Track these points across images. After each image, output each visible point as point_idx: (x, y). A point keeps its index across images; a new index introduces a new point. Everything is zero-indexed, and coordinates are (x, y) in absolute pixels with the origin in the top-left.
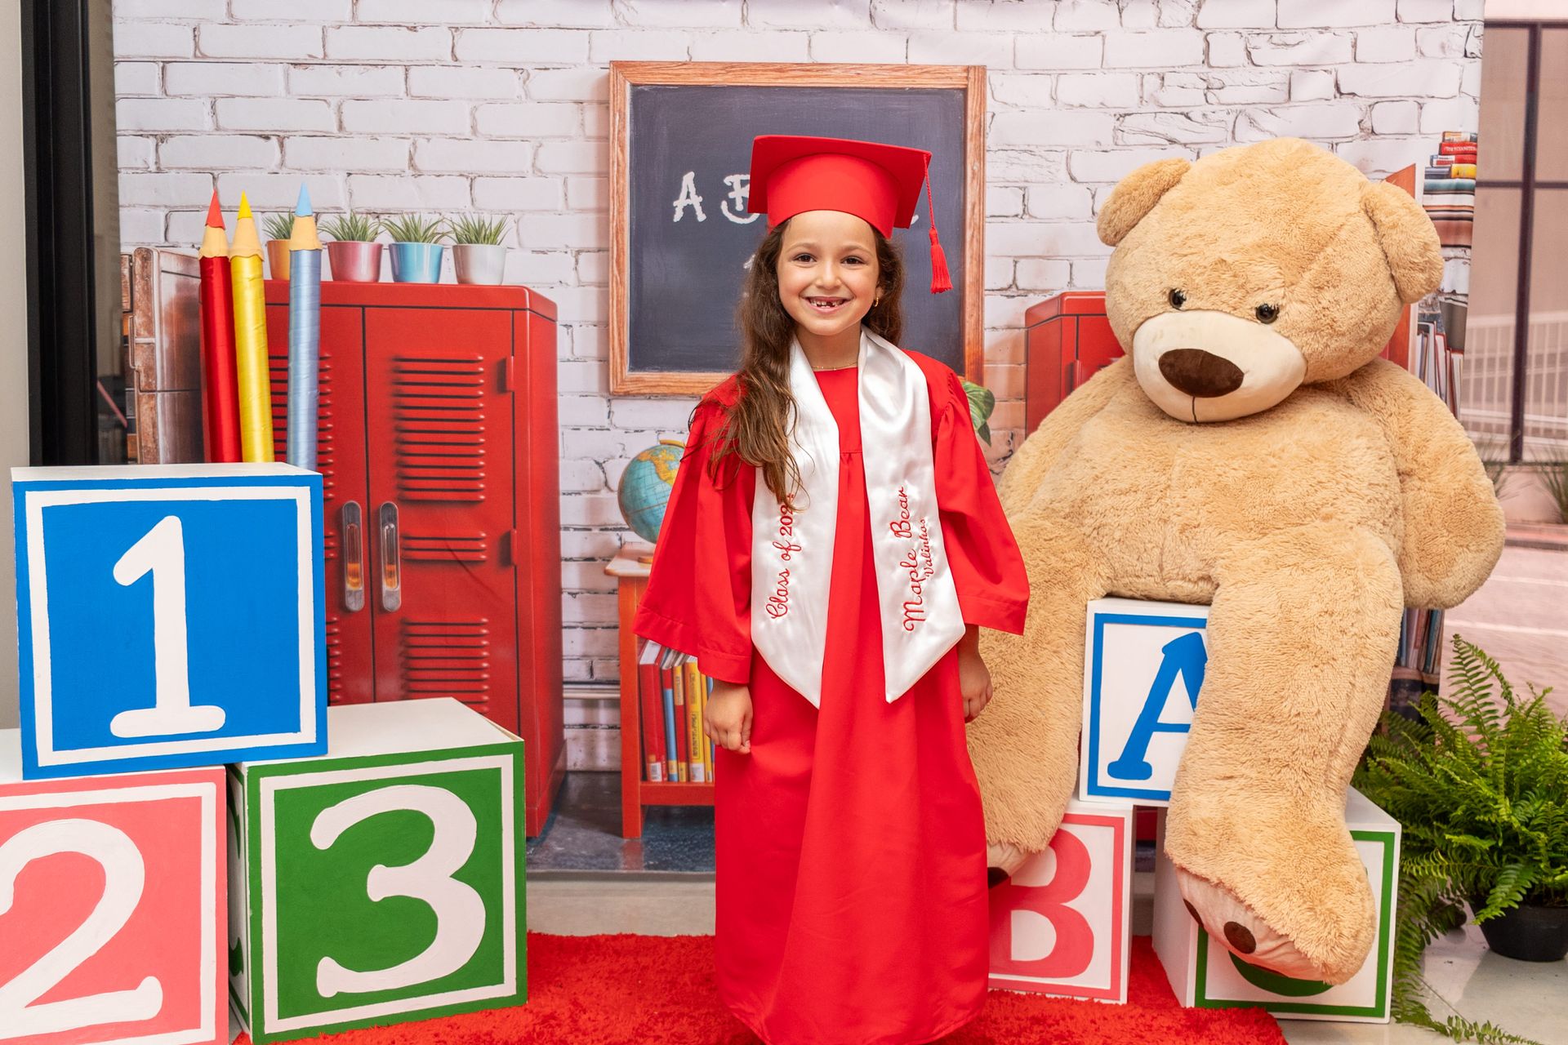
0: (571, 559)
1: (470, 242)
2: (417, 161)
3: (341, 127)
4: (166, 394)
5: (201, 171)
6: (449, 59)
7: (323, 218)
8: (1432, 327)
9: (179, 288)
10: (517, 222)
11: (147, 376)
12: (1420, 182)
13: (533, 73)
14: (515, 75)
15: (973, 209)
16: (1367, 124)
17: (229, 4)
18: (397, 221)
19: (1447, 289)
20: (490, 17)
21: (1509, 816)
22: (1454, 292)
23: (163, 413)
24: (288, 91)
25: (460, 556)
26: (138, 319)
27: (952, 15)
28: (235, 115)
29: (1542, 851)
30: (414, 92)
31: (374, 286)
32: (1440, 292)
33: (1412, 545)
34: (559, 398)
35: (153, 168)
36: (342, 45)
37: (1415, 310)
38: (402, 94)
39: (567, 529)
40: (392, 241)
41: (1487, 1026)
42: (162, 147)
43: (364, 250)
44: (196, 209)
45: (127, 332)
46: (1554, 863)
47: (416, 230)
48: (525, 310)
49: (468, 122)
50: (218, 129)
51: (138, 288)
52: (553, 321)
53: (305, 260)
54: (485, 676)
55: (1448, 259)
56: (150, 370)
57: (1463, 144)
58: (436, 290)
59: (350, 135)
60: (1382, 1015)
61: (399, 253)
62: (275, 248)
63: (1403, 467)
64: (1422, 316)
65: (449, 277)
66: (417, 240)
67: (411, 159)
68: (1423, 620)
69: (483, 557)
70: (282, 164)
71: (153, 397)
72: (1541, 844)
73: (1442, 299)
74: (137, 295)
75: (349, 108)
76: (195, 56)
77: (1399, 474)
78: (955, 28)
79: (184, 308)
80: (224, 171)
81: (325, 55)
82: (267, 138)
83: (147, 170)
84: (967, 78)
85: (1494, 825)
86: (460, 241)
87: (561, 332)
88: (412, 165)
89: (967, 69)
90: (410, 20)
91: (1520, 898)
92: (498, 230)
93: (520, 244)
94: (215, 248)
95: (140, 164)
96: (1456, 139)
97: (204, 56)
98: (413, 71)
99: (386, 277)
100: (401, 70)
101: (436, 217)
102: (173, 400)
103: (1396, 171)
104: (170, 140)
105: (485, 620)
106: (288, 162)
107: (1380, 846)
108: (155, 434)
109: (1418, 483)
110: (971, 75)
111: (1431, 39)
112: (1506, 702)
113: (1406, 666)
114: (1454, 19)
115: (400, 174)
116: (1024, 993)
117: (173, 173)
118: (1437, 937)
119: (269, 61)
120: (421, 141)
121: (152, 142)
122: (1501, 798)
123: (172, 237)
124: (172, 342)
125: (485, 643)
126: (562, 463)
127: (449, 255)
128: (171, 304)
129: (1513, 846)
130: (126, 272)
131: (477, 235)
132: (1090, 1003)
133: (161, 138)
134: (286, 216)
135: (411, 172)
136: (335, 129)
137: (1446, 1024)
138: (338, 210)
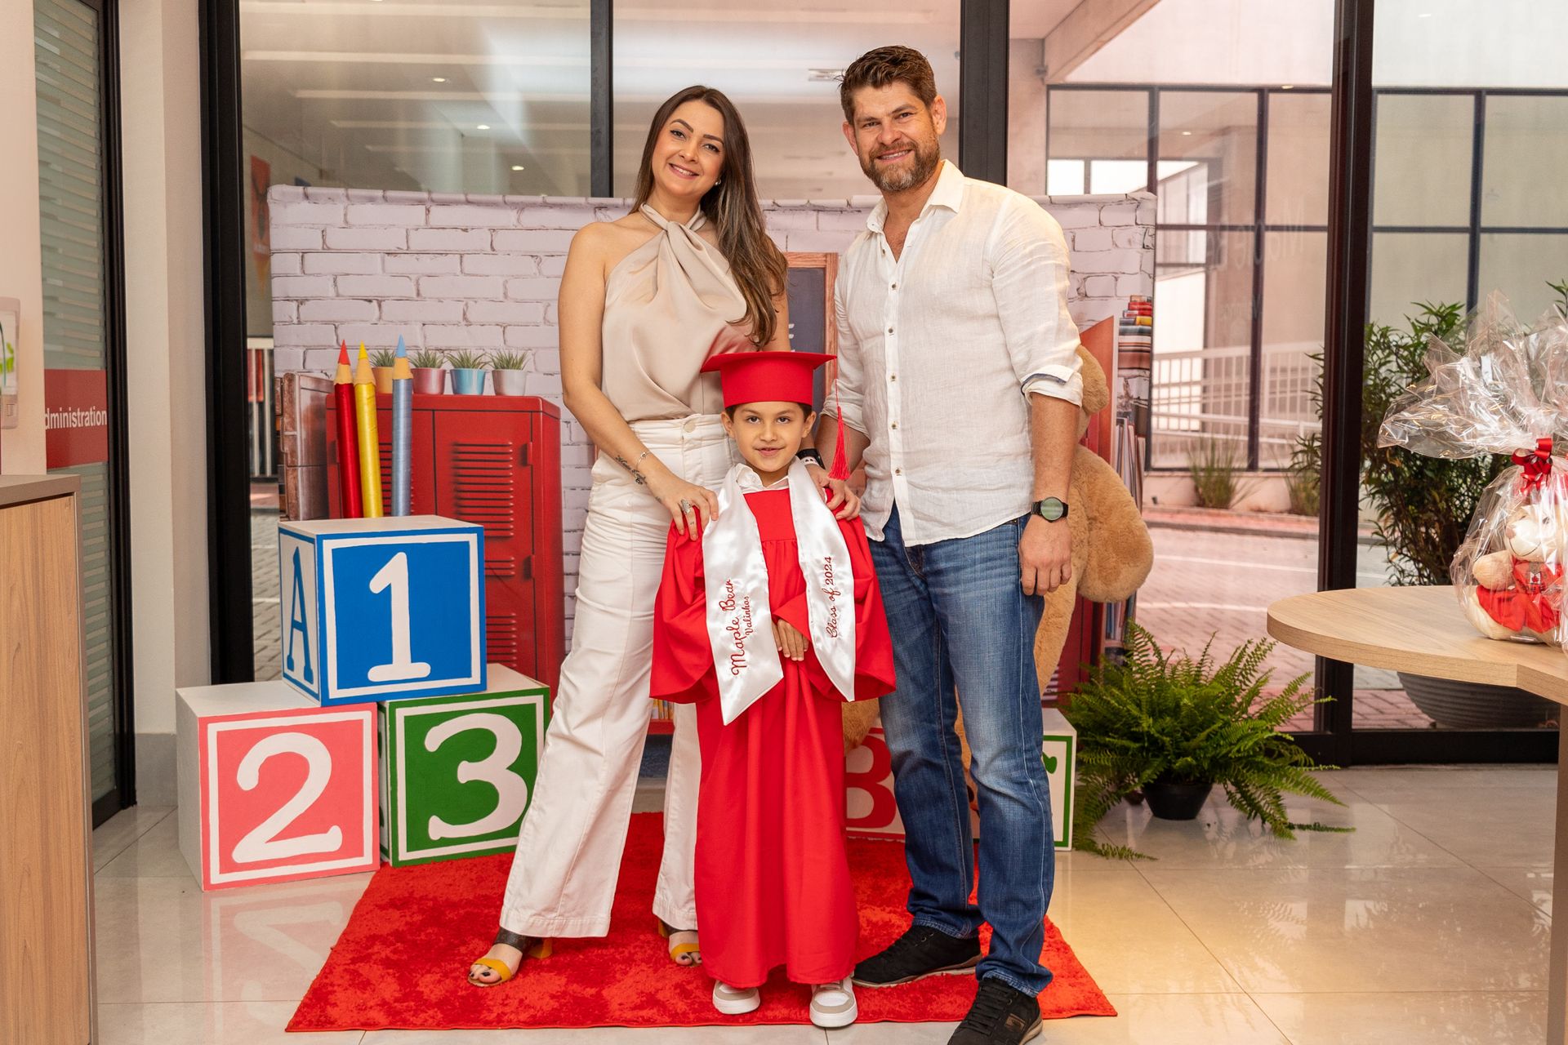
0: (570, 574)
1: (503, 368)
2: (468, 315)
3: (418, 294)
4: (304, 468)
5: (326, 323)
6: (488, 249)
7: (409, 353)
8: (1126, 420)
9: (313, 399)
10: (534, 355)
11: (292, 457)
12: (1117, 327)
13: (544, 258)
14: (532, 260)
15: (831, 343)
16: (1082, 291)
17: (345, 215)
18: (455, 354)
19: (1135, 396)
20: (515, 223)
21: (1149, 727)
22: (1139, 398)
23: (302, 480)
24: (384, 270)
25: (498, 572)
26: (286, 420)
27: (815, 221)
28: (349, 286)
29: (1169, 748)
30: (466, 271)
31: (441, 397)
32: (1131, 398)
33: (1094, 563)
34: (562, 469)
35: (295, 321)
36: (419, 241)
37: (1114, 411)
38: (458, 272)
39: (567, 554)
40: (452, 368)
41: (1124, 848)
42: (301, 307)
43: (434, 374)
44: (325, 347)
45: (279, 427)
46: (1178, 756)
47: (468, 360)
48: (539, 412)
49: (501, 291)
50: (338, 295)
51: (285, 399)
52: (557, 419)
53: (403, 385)
54: (514, 651)
55: (1136, 377)
56: (293, 452)
57: (1143, 304)
58: (481, 399)
59: (424, 299)
60: (1067, 846)
61: (456, 376)
62: (376, 372)
63: (1090, 516)
64: (1119, 414)
65: (489, 391)
66: (468, 367)
67: (464, 314)
68: (1124, 609)
69: (513, 573)
70: (380, 318)
71: (295, 470)
72: (1167, 744)
73: (1132, 402)
74: (285, 404)
75: (424, 282)
76: (323, 249)
77: (1089, 519)
78: (818, 227)
79: (317, 412)
80: (342, 323)
81: (408, 247)
82: (370, 301)
83: (291, 323)
84: (826, 261)
85: (1142, 733)
86: (497, 368)
87: (563, 426)
88: (465, 318)
89: (826, 255)
90: (463, 224)
91: (1156, 777)
92: (522, 360)
93: (536, 370)
94: (344, 379)
95: (287, 319)
96: (1138, 300)
97: (329, 249)
98: (465, 258)
99: (449, 391)
100: (458, 256)
101: (481, 352)
102: (309, 472)
103: (1101, 320)
104: (307, 303)
105: (514, 614)
106: (384, 317)
107: (1064, 744)
108: (297, 494)
109: (1099, 525)
110: (828, 259)
111: (1122, 237)
112: (1157, 659)
113: (1114, 639)
114: (1136, 224)
115: (457, 324)
116: (854, 838)
117: (309, 324)
118: (1113, 804)
119: (372, 251)
120: (471, 303)
121: (294, 304)
122: (1144, 717)
123: (308, 366)
124: (308, 434)
125: (514, 629)
126: (564, 511)
127: (489, 377)
128: (307, 410)
129: (1154, 746)
130: (278, 389)
131: (507, 363)
132: (895, 842)
133: (301, 302)
134: (382, 352)
135: (465, 323)
136: (414, 295)
137: (1100, 847)
138: (416, 348)
